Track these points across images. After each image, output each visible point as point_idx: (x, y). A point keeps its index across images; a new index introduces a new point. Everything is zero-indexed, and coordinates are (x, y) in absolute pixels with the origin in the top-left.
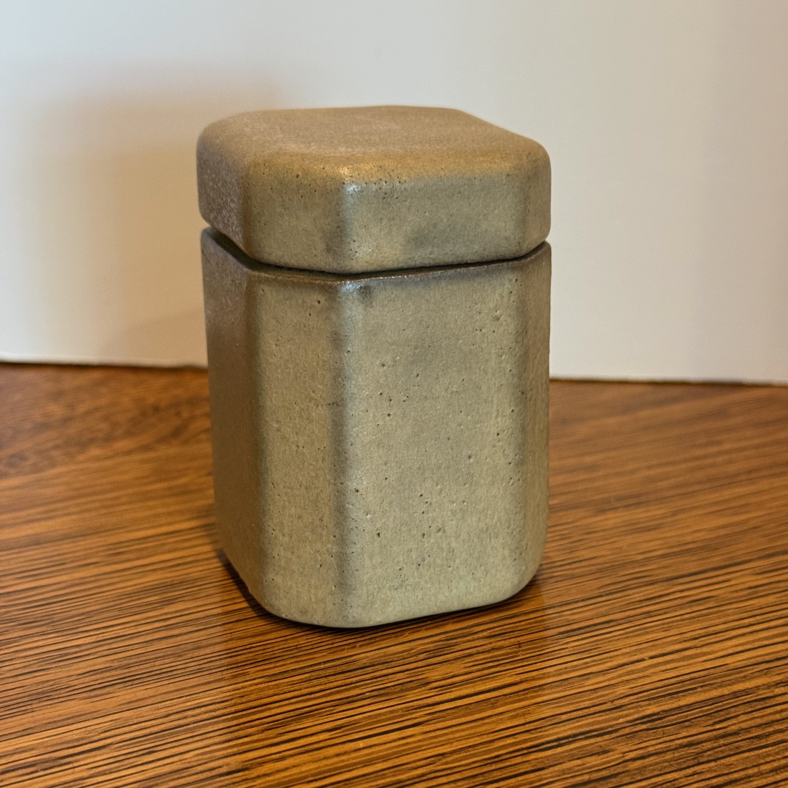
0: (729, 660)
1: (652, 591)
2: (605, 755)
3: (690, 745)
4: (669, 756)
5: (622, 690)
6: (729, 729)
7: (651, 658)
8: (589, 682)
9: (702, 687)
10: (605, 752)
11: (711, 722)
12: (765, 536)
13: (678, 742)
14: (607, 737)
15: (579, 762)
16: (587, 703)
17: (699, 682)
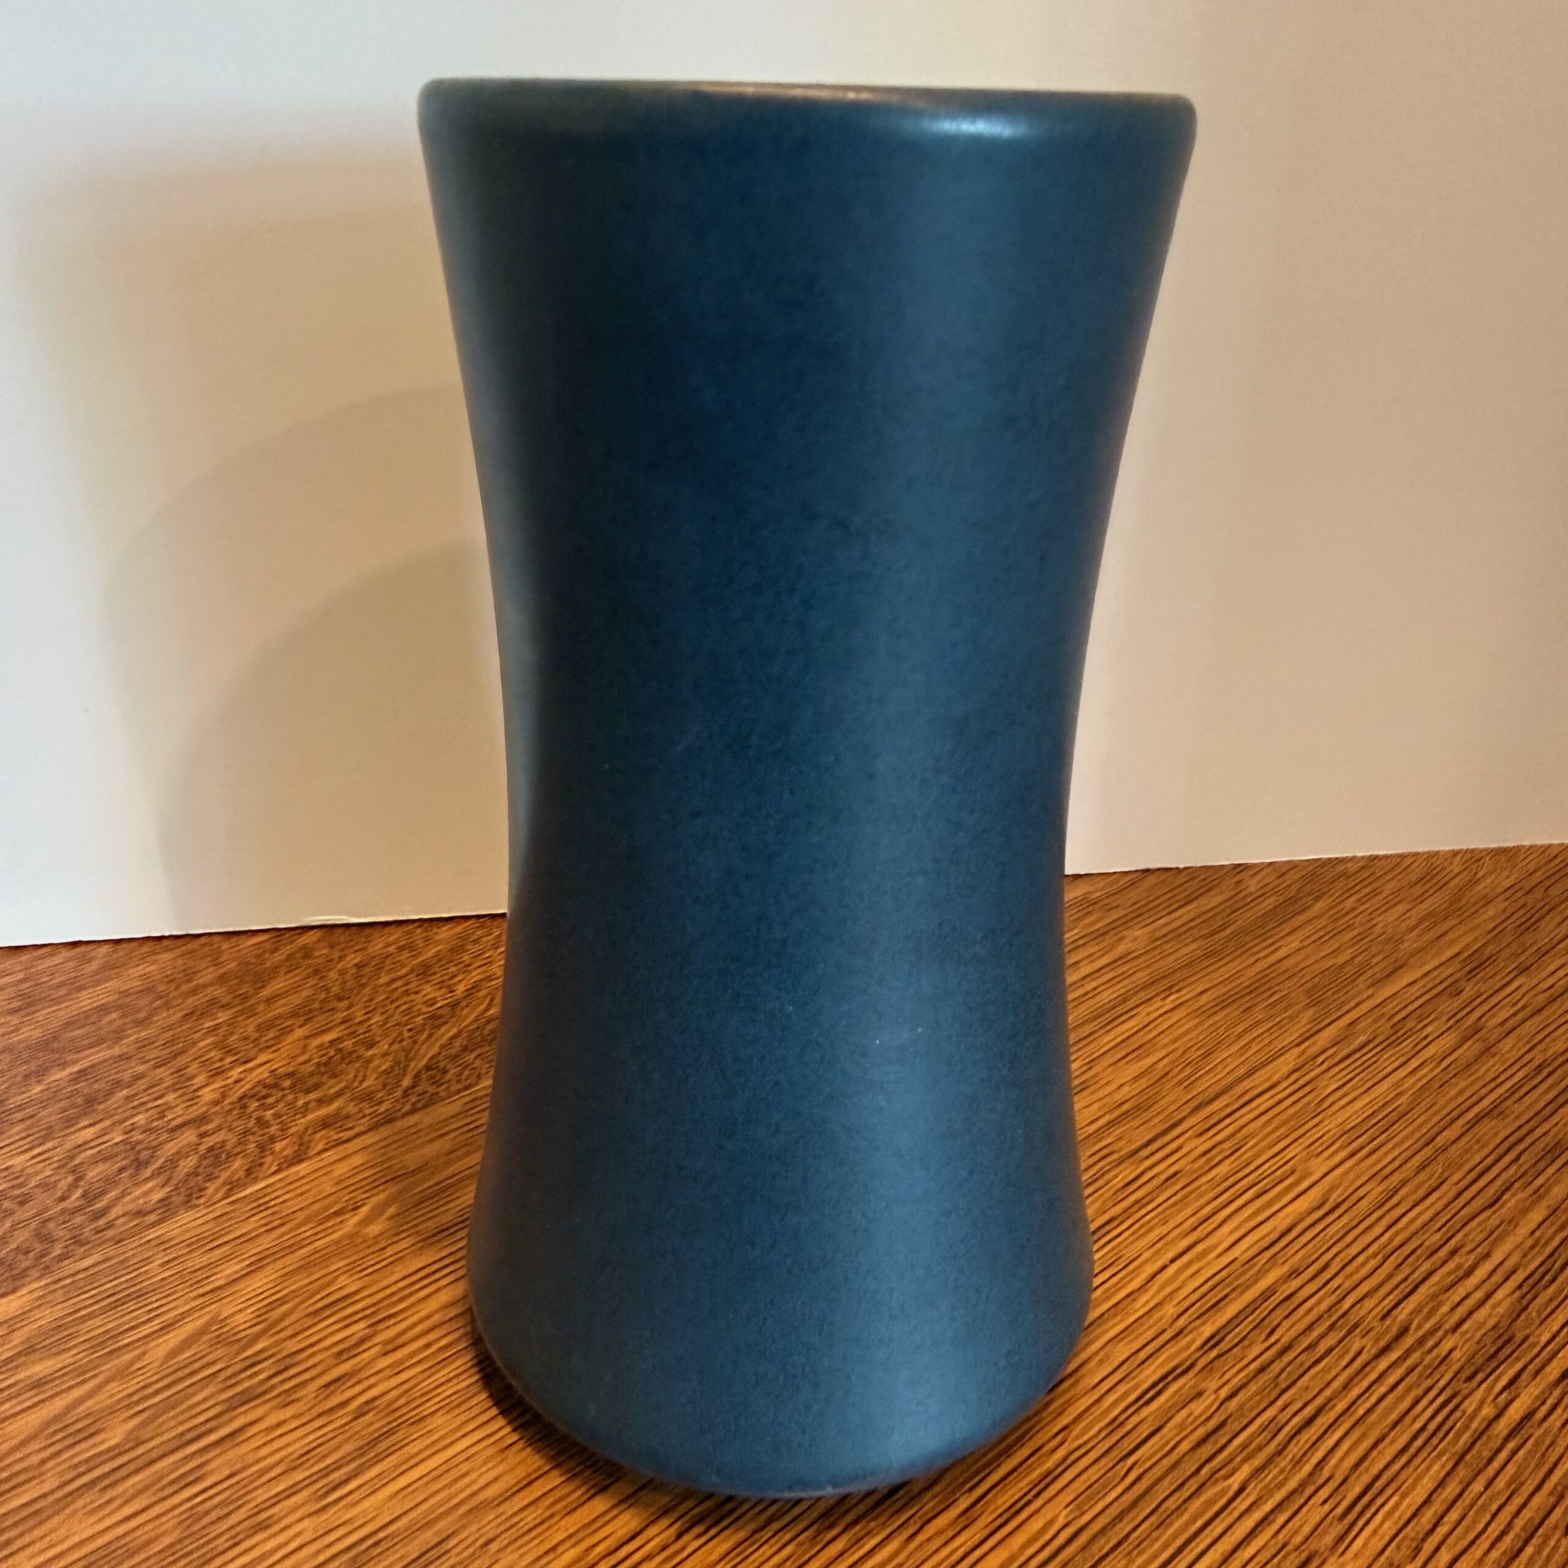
0: (1236, 1252)
1: (1127, 1172)
2: (1202, 1399)
3: (1262, 1370)
4: (1253, 1388)
5: (1170, 1310)
6: (1284, 1340)
7: (1173, 1261)
8: (1139, 1304)
9: (1234, 1290)
10: (1200, 1394)
11: (1263, 1336)
12: (1181, 1082)
13: (1252, 1367)
14: (1191, 1373)
15: (1184, 1412)
16: (1150, 1334)
17: (1228, 1285)
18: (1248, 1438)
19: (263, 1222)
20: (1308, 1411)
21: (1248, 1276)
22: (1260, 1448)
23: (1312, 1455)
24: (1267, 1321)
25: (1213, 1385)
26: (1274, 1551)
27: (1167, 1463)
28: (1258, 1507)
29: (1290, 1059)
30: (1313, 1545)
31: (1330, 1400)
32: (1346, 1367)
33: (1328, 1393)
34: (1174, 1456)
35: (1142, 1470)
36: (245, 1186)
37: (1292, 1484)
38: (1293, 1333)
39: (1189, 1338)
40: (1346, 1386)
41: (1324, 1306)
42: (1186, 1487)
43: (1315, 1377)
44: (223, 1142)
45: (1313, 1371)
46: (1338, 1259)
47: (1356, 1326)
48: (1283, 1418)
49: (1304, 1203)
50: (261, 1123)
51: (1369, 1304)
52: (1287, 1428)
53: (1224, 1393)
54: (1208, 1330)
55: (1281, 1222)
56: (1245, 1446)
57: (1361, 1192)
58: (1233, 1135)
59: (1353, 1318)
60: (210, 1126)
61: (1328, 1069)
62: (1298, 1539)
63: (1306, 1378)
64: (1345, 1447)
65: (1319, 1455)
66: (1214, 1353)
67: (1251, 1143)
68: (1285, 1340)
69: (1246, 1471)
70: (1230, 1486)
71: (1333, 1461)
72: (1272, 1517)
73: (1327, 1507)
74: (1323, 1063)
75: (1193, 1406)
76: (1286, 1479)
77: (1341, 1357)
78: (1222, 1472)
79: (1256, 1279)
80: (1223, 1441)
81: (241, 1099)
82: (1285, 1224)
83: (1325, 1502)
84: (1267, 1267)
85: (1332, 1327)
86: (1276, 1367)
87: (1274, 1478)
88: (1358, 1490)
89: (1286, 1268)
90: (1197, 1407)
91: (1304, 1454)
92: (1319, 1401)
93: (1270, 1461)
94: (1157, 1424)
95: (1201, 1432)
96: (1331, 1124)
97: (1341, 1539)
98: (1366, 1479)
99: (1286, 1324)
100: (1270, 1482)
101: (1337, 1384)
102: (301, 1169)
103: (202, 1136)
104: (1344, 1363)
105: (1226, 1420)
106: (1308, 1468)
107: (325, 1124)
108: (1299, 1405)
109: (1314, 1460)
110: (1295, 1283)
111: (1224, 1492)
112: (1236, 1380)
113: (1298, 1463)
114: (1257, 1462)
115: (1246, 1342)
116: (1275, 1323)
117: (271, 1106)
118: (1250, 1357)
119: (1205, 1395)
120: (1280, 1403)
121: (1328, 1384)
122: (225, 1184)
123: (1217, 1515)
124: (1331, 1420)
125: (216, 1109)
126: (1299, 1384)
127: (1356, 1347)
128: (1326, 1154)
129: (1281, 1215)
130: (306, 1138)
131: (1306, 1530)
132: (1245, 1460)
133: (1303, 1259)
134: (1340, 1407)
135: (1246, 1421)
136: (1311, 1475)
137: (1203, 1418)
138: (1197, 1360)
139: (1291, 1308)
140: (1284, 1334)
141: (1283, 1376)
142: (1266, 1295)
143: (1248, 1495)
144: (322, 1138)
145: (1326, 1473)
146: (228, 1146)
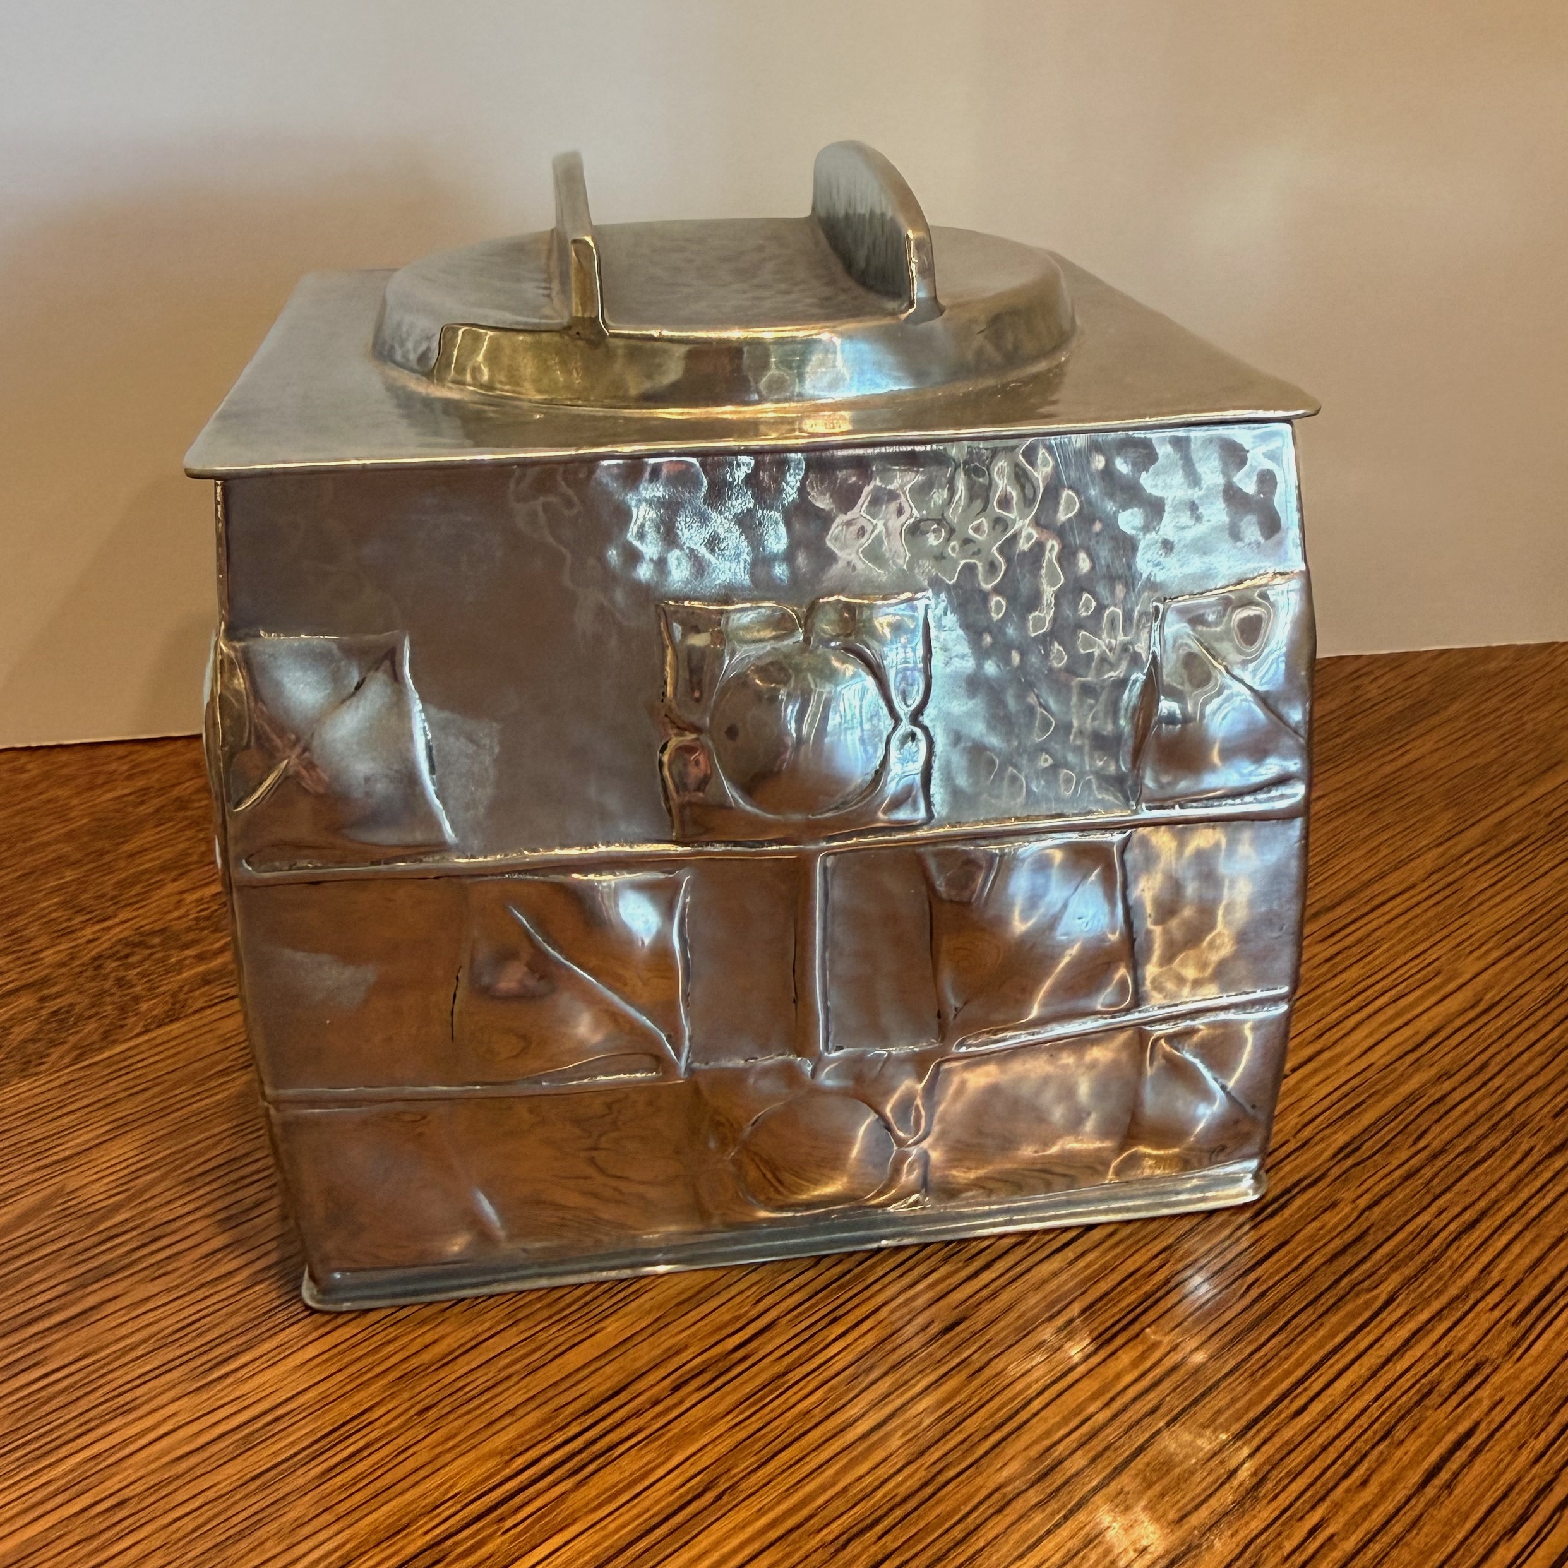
18: (1397, 1246)
19: (124, 1086)
20: (1468, 1216)
21: (1388, 1081)
22: (1411, 1257)
23: (1477, 1259)
24: (1412, 1127)
25: (1349, 1195)
26: (1434, 1361)
27: (1294, 1279)
28: (1413, 1316)
29: (1429, 860)
30: (1482, 1353)
31: (1495, 1202)
32: (1512, 1169)
33: (1493, 1194)
34: (1305, 1271)
35: (1264, 1287)
36: (101, 1050)
37: (1453, 1291)
38: (1446, 1136)
39: (1318, 1148)
40: (1513, 1188)
41: (1481, 1108)
42: (1323, 1300)
43: (1476, 1179)
44: (72, 1005)
45: (1472, 1175)
46: (1498, 1058)
47: (1523, 1125)
48: (1438, 1224)
49: (1453, 1005)
50: (121, 982)
51: (1536, 1103)
52: (1443, 1235)
53: (1363, 1202)
54: (1341, 1138)
55: (1425, 1025)
56: (1392, 1256)
57: (1519, 992)
58: (1360, 941)
59: (1518, 1118)
60: (54, 990)
61: (1473, 870)
62: (1463, 1347)
63: (1465, 1181)
64: (1516, 1249)
65: (1485, 1259)
66: (1349, 1162)
67: (1385, 947)
68: (1436, 1145)
69: (1395, 1280)
70: (1376, 1297)
71: (1503, 1265)
72: (1429, 1326)
73: (1497, 1313)
74: (1468, 863)
75: (1326, 1217)
76: (1445, 1286)
77: (1508, 1157)
78: (1366, 1284)
79: (1397, 1083)
80: (1364, 1253)
81: (95, 959)
82: (1430, 1028)
83: (1493, 1309)
84: (1411, 1069)
85: (1493, 1128)
86: (1428, 1172)
87: (1430, 1286)
88: (1534, 1292)
89: (1434, 1071)
90: (1332, 1219)
91: (1467, 1259)
92: (1482, 1204)
93: (1424, 1268)
94: (1281, 1239)
95: (1338, 1243)
96: (1483, 922)
97: (1517, 1344)
98: (1544, 1280)
99: (1436, 1129)
100: (1425, 1292)
101: (1503, 1186)
102: (176, 1028)
103: (43, 999)
104: (1511, 1163)
105: (1369, 1228)
106: (1472, 1273)
107: (206, 980)
108: (1457, 1210)
109: (1479, 1266)
110: (1447, 1086)
111: (1368, 1305)
112: (1376, 1189)
113: (1458, 1270)
114: (1408, 1271)
115: (1388, 1149)
116: (1423, 1128)
117: (133, 966)
118: (1395, 1163)
119: (1341, 1205)
120: (1434, 1209)
121: (1494, 1185)
122: (75, 1047)
123: (1361, 1328)
124: (1497, 1223)
125: (63, 970)
126: (1456, 1189)
127: (1524, 1147)
128: (1476, 954)
129: (1425, 1017)
130: (182, 996)
131: (1472, 1338)
132: (1394, 1269)
133: (1452, 1062)
134: (1508, 1209)
135: (1392, 1230)
136: (1476, 1280)
137: (1340, 1229)
138: (1328, 1170)
139: (1443, 1111)
140: (1436, 1138)
141: (1436, 1181)
142: (1411, 1099)
143: (1399, 1305)
144: (203, 995)
145: (1495, 1275)
146: (77, 1010)
